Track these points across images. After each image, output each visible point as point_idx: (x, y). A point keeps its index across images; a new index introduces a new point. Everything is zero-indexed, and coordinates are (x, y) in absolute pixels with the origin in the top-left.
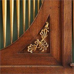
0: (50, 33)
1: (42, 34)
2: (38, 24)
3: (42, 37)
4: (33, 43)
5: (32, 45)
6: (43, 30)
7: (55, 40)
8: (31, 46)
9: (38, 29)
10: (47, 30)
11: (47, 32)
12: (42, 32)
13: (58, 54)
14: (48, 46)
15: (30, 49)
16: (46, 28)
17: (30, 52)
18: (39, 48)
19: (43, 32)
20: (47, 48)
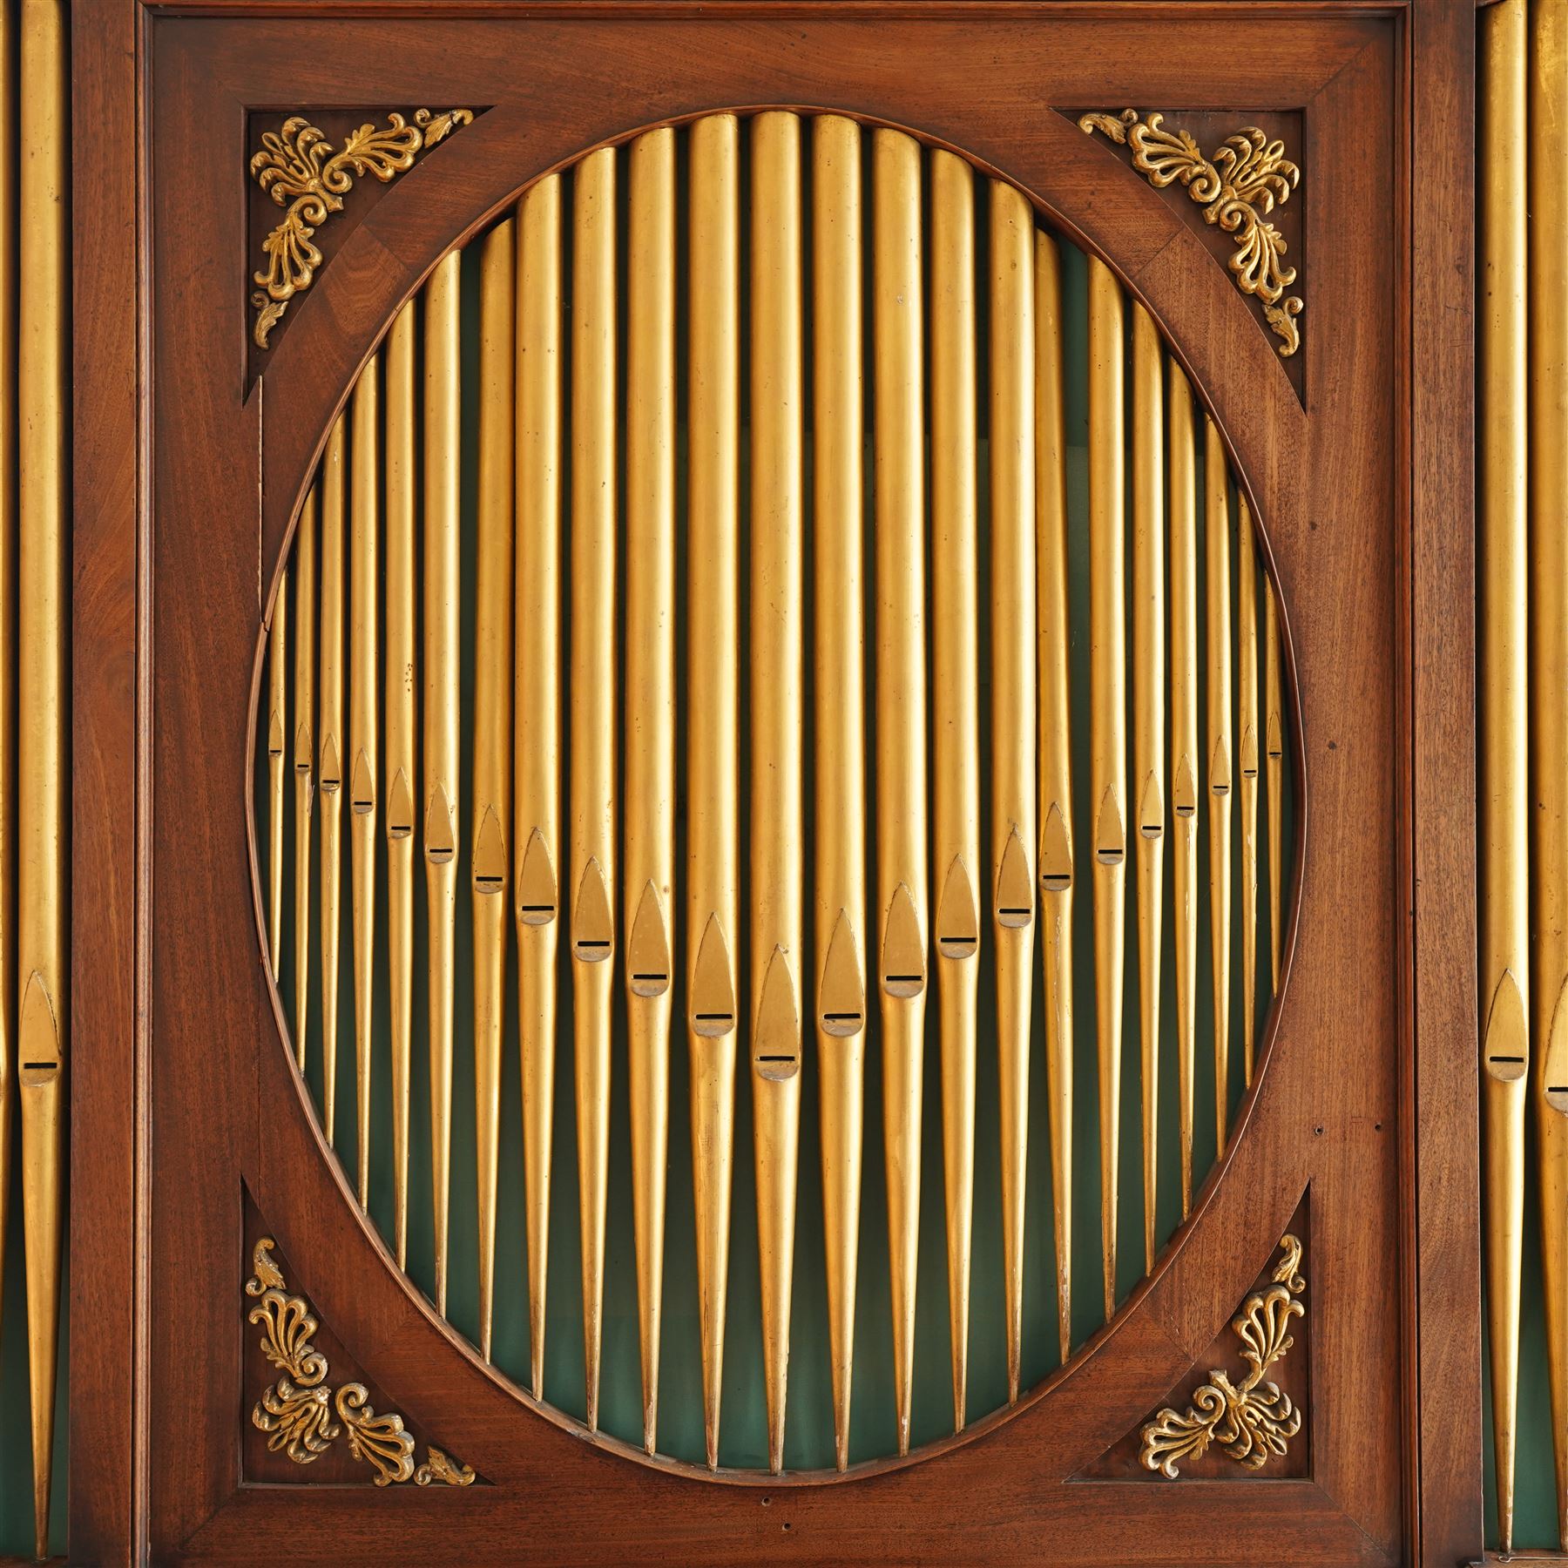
0: (1315, 1321)
1: (1251, 1330)
2: (1219, 1254)
3: (1255, 1355)
4: (1185, 1404)
5: (1176, 1418)
6: (1259, 1303)
7: (1355, 1375)
8: (1171, 1425)
9: (1218, 1295)
10: (1293, 1296)
11: (1293, 1315)
12: (1253, 1316)
13: (1379, 1484)
14: (1296, 1428)
15: (1163, 1446)
16: (1283, 1284)
17: (1158, 1473)
18: (1231, 1438)
19: (1261, 1314)
20: (1289, 1441)
